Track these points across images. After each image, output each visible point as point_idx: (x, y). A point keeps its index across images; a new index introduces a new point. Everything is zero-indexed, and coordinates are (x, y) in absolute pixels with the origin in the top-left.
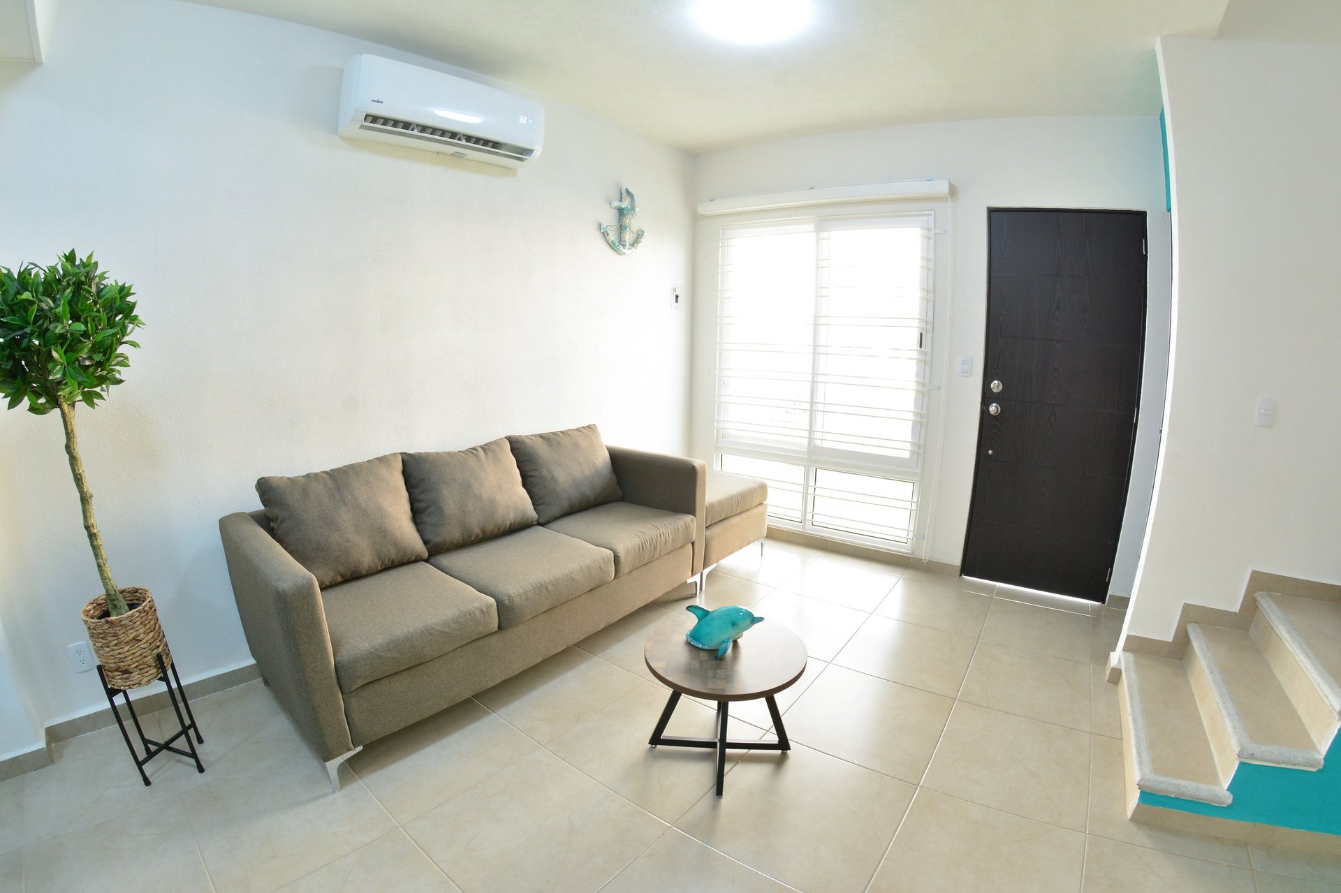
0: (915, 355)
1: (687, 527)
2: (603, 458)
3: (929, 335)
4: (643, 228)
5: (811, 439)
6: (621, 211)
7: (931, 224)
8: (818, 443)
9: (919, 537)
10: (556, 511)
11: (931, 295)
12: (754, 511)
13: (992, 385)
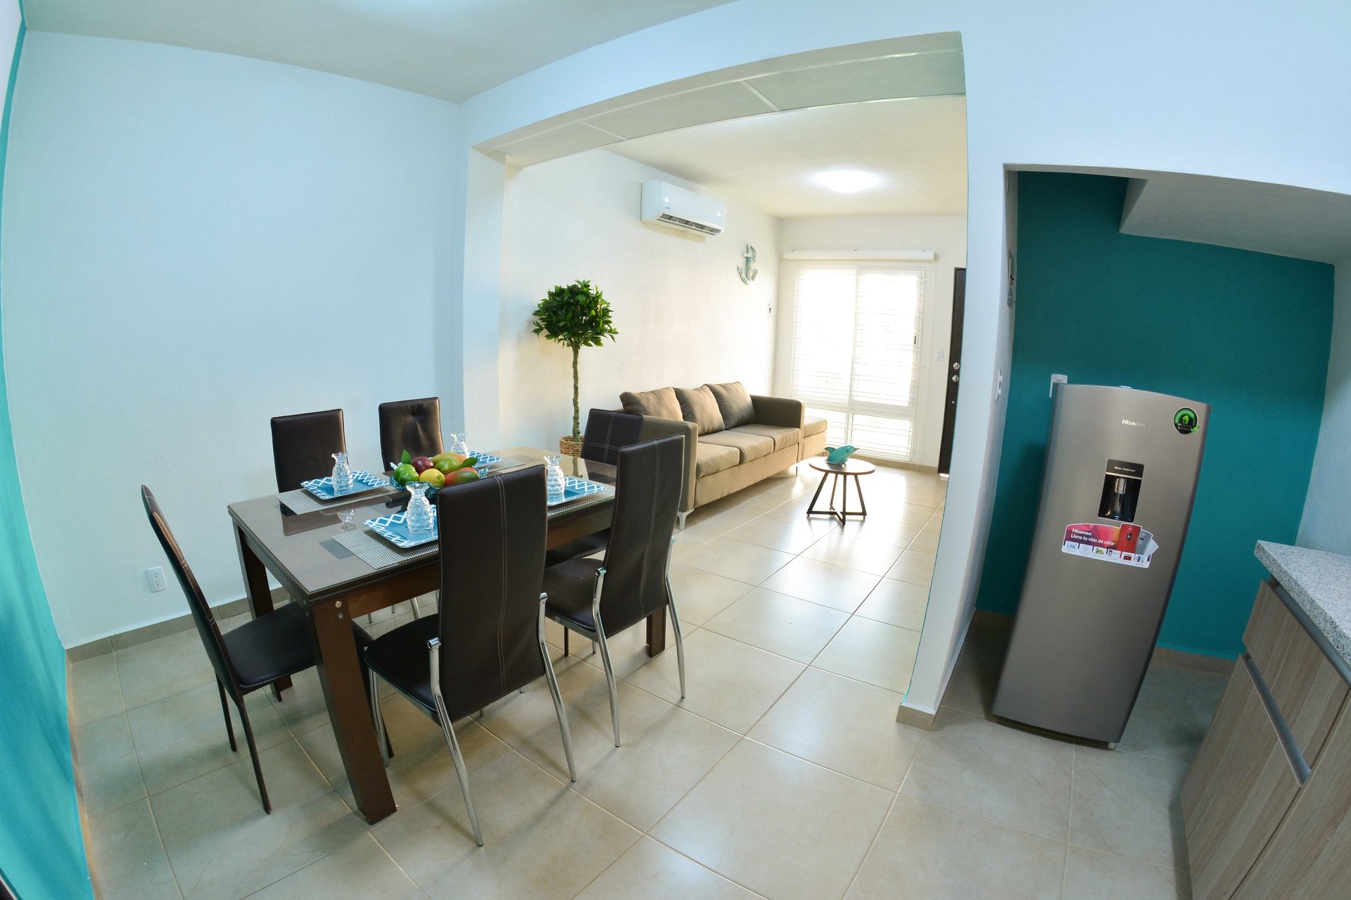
0: (912, 348)
1: (798, 434)
2: (749, 400)
3: (920, 338)
4: (756, 268)
5: (851, 396)
6: (748, 259)
7: (923, 276)
8: (854, 398)
9: (913, 451)
10: (733, 423)
11: (921, 315)
12: (822, 434)
13: (954, 366)
